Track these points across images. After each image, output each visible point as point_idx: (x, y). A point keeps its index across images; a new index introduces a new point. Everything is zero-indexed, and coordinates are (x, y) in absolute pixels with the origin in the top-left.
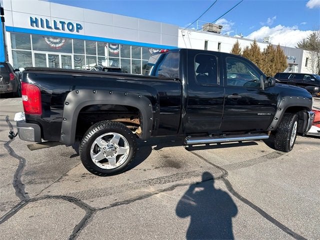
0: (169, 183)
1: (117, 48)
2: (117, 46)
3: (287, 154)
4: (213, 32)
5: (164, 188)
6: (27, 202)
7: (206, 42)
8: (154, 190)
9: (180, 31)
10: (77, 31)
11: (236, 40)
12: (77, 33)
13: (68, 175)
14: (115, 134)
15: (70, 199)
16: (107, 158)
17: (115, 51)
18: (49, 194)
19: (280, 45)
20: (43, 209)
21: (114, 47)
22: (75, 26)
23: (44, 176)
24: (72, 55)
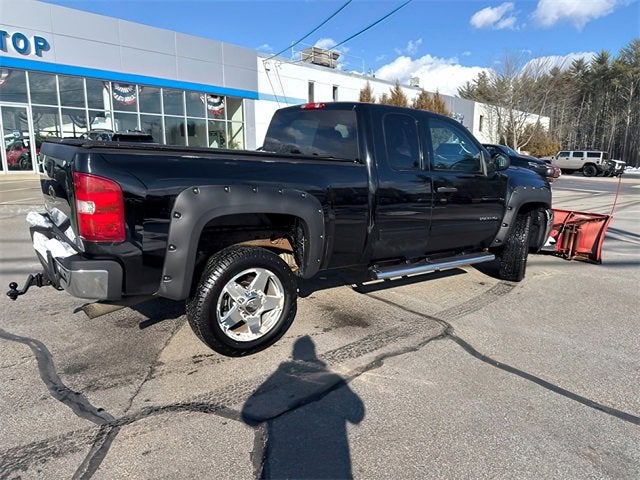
0: (366, 356)
1: (131, 93)
2: (130, 89)
3: (519, 284)
4: (322, 65)
5: (364, 364)
6: (116, 425)
7: (311, 86)
8: (349, 370)
9: (260, 60)
10: (38, 54)
11: (365, 82)
12: (38, 59)
13: (161, 364)
14: (258, 271)
15: (204, 408)
16: (245, 319)
17: (128, 99)
18: (151, 404)
19: (440, 93)
20: (159, 434)
21: (125, 90)
22: (32, 41)
23: (113, 372)
24: (28, 107)
